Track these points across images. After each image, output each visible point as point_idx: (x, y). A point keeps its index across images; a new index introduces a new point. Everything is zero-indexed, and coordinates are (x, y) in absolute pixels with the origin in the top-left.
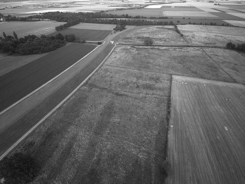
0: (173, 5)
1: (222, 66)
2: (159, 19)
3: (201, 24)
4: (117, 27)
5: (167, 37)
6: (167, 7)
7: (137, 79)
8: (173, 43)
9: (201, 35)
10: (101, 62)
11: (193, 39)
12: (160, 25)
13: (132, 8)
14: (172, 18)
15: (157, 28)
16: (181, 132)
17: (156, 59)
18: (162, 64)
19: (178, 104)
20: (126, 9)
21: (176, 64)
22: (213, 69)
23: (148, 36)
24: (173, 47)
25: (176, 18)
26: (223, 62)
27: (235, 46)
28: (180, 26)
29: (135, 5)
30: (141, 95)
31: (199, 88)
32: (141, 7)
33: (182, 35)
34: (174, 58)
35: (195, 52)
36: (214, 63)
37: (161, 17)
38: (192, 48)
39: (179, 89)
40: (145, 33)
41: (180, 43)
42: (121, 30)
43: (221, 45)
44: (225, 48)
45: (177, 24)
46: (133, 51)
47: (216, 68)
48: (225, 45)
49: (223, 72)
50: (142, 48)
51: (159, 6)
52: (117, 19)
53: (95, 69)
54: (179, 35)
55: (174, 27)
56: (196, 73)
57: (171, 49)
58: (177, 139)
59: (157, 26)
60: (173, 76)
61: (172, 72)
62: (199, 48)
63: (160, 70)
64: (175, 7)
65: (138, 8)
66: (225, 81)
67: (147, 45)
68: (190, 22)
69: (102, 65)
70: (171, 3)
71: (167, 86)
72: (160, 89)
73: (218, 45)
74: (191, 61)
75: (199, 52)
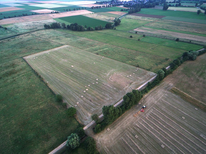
1: (51, 39)
3: (15, 16)
9: (22, 25)
11: (18, 29)
16: (55, 81)
18: (6, 54)
19: (41, 70)
21: (19, 50)
22: (47, 43)
24: (6, 39)
27: (50, 26)
30: (9, 81)
31: (47, 56)
33: (6, 29)
34: (14, 46)
35: (26, 37)
36: (45, 40)
38: (23, 36)
39: (35, 63)
41: (10, 35)
43: (41, 28)
44: (45, 29)
47: (48, 42)
48: (43, 27)
49: (54, 43)
54: (2, 29)
56: (38, 49)
57: (5, 41)
58: (55, 85)
60: (24, 58)
61: (21, 56)
62: (28, 34)
66: (58, 47)
68: (4, 17)
71: (25, 65)
72: (21, 70)
73: (39, 28)
74: (29, 44)
75: (30, 36)
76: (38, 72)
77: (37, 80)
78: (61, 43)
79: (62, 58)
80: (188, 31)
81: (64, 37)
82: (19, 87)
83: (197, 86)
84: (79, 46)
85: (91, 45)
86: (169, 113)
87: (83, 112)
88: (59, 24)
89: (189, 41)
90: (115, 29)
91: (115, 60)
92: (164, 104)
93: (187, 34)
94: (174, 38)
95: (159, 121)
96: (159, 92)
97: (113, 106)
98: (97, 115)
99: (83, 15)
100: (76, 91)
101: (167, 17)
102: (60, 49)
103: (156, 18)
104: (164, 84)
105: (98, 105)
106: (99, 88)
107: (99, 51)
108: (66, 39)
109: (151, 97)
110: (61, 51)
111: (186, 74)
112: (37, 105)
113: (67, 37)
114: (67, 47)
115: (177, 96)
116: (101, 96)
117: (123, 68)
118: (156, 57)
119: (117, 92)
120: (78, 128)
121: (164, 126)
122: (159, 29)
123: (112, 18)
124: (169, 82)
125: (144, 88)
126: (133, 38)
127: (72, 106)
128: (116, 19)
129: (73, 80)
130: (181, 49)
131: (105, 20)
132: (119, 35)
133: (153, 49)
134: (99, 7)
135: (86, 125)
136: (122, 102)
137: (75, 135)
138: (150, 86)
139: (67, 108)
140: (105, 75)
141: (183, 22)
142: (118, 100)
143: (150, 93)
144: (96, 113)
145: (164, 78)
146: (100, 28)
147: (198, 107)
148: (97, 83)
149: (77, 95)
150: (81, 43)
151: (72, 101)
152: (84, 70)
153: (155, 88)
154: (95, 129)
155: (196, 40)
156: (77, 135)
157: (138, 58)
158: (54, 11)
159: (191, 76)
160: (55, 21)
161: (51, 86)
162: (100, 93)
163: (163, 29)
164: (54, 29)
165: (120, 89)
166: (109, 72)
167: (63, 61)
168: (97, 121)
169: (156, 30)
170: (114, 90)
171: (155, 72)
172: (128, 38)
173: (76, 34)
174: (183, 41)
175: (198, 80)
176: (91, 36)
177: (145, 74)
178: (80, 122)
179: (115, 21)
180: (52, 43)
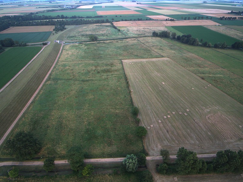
0: (103, 5)
1: (153, 48)
2: (95, 18)
3: (131, 20)
4: (56, 28)
5: (108, 33)
6: (98, 7)
7: (96, 67)
8: (114, 37)
9: (133, 29)
10: (55, 60)
11: (128, 32)
12: (98, 23)
13: (63, 8)
14: (106, 17)
15: (96, 26)
16: (139, 92)
17: (105, 51)
18: (111, 53)
19: (131, 77)
20: (57, 10)
21: (122, 52)
22: (148, 52)
23: (90, 33)
24: (116, 40)
25: (110, 16)
26: (153, 46)
27: (158, 34)
28: (115, 22)
29: (67, 6)
30: (103, 77)
31: (142, 65)
32: (73, 8)
33: (119, 30)
34: (119, 48)
35: (133, 42)
36: (147, 47)
37: (96, 16)
38: (130, 39)
39: (129, 68)
40: (87, 31)
41: (120, 37)
42: (62, 30)
43: (149, 35)
44: (152, 36)
45: (113, 22)
46: (82, 47)
47: (149, 50)
48: (151, 35)
49: (155, 52)
50: (90, 44)
51: (91, 7)
52: (53, 20)
53: (51, 66)
54: (116, 30)
55: (110, 24)
56: (137, 56)
57: (114, 41)
58: (137, 96)
59: (95, 25)
60: (122, 61)
61: (121, 58)
62: (135, 38)
63: (111, 58)
64: (106, 7)
65: (70, 9)
66: (157, 58)
67: (93, 40)
68: (122, 19)
69: (58, 62)
70: (101, 3)
71: (120, 68)
72: (116, 71)
73: (147, 34)
74: (132, 49)
75: (136, 42)
76: (128, 78)
77: (124, 85)
78: (162, 54)
79: (156, 71)
81: (168, 48)
82: (108, 86)
84: (182, 63)
85: (199, 66)
87: (153, 139)
88: (169, 33)
97: (196, 155)
98: (168, 152)
99: (205, 26)
100: (155, 112)
102: (159, 60)
105: (175, 142)
106: (185, 121)
107: (207, 75)
108: (170, 51)
110: (159, 63)
112: (115, 108)
113: (171, 49)
114: (167, 61)
116: (185, 133)
117: (237, 111)
119: (210, 139)
120: (141, 152)
127: (145, 126)
129: (157, 99)
131: (235, 37)
134: (233, 18)
135: (151, 156)
136: (211, 158)
137: (135, 158)
139: (138, 125)
142: (207, 151)
144: (168, 150)
148: (186, 114)
149: (155, 118)
151: (147, 121)
152: (175, 92)
154: (159, 167)
156: (136, 160)
158: (170, 18)
160: (166, 30)
161: (133, 96)
162: (184, 129)
165: (218, 138)
167: (155, 74)
168: (165, 159)
170: (208, 135)
173: (184, 48)
178: (146, 147)
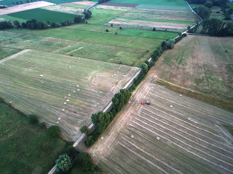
78: (18, 48)
79: (24, 67)
80: (162, 19)
81: (20, 39)
83: (178, 74)
84: (45, 49)
85: (61, 46)
86: (158, 105)
87: (68, 128)
88: (9, 23)
89: (165, 30)
90: (87, 23)
91: (95, 60)
92: (152, 97)
93: (162, 22)
94: (151, 28)
95: (151, 115)
96: (145, 86)
97: (102, 112)
98: (86, 127)
100: (54, 106)
101: (140, 5)
102: (19, 55)
103: (129, 8)
104: (149, 78)
105: (85, 116)
106: (82, 95)
107: (72, 51)
108: (24, 41)
109: (139, 93)
110: (21, 58)
111: (167, 64)
113: (24, 38)
114: (29, 52)
115: (162, 87)
117: (105, 67)
118: (137, 50)
119: (103, 95)
120: (66, 147)
121: (156, 119)
122: (135, 20)
123: (80, 9)
124: (153, 75)
125: (131, 85)
126: (110, 32)
127: (53, 123)
128: (85, 10)
129: (46, 93)
130: (159, 39)
131: (72, 13)
132: (94, 30)
133: (132, 42)
136: (111, 106)
137: (64, 156)
138: (137, 82)
140: (86, 79)
141: (156, 10)
142: (107, 104)
143: (138, 90)
145: (148, 71)
146: (68, 23)
147: (182, 93)
149: (57, 110)
150: (47, 45)
151: (52, 118)
152: (59, 78)
153: (142, 83)
154: (87, 143)
155: (171, 27)
157: (119, 54)
159: (171, 65)
160: (3, 19)
161: (17, 106)
162: (84, 101)
163: (138, 19)
164: (4, 30)
165: (106, 91)
166: (90, 74)
167: (26, 71)
168: (88, 133)
169: (132, 20)
170: (101, 94)
171: (139, 67)
172: (104, 32)
173: (37, 34)
174: (160, 31)
175: (178, 67)
176: (59, 34)
177: (129, 70)
179: (84, 13)
180: (5, 49)
